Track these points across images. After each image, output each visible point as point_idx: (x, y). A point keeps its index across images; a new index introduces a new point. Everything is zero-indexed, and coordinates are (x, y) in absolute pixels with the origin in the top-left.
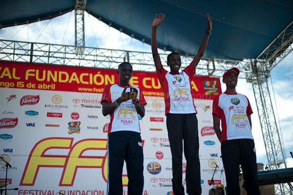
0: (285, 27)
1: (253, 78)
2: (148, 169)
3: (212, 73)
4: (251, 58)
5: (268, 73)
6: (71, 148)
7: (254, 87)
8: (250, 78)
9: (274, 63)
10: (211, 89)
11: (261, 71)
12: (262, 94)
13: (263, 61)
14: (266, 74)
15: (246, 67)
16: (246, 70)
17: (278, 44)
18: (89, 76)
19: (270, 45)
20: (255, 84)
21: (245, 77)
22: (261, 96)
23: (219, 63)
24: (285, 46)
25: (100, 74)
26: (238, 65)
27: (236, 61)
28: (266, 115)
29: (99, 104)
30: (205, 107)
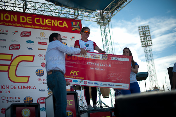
1: (100, 22)
2: (36, 73)
3: (77, 17)
4: (100, 10)
5: (109, 19)
7: (101, 27)
8: (99, 21)
9: (113, 14)
10: (76, 27)
11: (105, 18)
12: (105, 31)
13: (107, 12)
15: (97, 15)
16: (97, 17)
17: (116, 2)
19: (112, 3)
20: (102, 25)
21: (96, 20)
22: (105, 33)
23: (81, 12)
24: (120, 4)
25: (7, 14)
26: (92, 13)
27: (91, 11)
28: (107, 44)
29: (7, 32)
30: (72, 37)
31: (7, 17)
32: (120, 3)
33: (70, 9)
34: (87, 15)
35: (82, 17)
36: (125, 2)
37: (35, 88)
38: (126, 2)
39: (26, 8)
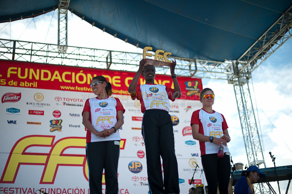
0: (267, 30)
1: (234, 80)
2: (129, 168)
3: (194, 73)
4: (233, 60)
5: (249, 75)
6: (53, 146)
7: (235, 88)
8: (231, 79)
9: (255, 65)
10: (193, 89)
11: (242, 73)
12: (243, 95)
13: (244, 62)
14: (247, 75)
15: (227, 68)
16: (227, 71)
17: (259, 46)
18: (71, 75)
19: (252, 47)
20: (236, 85)
21: (226, 78)
23: (201, 64)
24: (266, 49)
25: (82, 72)
26: (219, 67)
27: (218, 62)
28: (247, 116)
29: (81, 102)
30: (186, 107)
31: (81, 78)
32: (265, 47)
33: (183, 61)
34: (210, 70)
35: (202, 72)
36: (273, 45)
37: (128, 193)
38: (275, 45)
39: (111, 63)
